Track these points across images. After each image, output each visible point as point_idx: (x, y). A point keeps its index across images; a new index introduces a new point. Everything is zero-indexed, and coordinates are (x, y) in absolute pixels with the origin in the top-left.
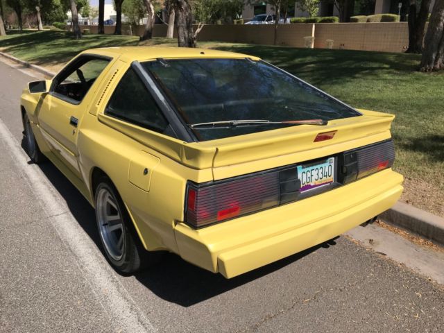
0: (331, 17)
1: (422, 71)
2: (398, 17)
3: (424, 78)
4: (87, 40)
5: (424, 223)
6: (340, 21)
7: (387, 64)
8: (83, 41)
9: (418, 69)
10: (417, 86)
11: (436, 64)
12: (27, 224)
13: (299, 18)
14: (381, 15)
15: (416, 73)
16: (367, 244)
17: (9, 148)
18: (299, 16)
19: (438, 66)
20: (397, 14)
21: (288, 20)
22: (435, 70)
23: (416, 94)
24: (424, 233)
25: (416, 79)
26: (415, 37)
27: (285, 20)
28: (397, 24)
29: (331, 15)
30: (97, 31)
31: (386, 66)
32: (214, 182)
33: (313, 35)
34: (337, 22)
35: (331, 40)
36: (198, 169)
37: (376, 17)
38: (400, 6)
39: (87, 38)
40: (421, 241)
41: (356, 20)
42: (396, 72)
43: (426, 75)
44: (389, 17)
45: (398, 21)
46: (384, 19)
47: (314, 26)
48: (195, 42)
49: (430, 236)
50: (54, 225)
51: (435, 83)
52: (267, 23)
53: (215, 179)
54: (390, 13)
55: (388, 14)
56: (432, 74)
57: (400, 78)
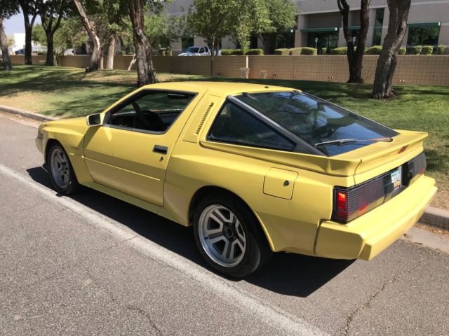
0: (256, 50)
1: (375, 98)
2: (315, 50)
3: (381, 104)
4: (20, 72)
5: (441, 217)
6: (265, 54)
7: (344, 92)
8: (16, 72)
9: (371, 96)
10: (378, 111)
11: (386, 92)
12: (108, 249)
13: (226, 50)
14: (300, 48)
15: (371, 100)
16: (404, 238)
17: (22, 183)
18: (225, 48)
19: (388, 94)
20: (315, 47)
21: (220, 52)
22: (386, 97)
23: (381, 118)
24: (441, 225)
25: (376, 105)
26: (355, 69)
27: (217, 52)
28: (315, 57)
29: (256, 47)
30: (23, 62)
31: (344, 94)
32: (355, 186)
33: (247, 67)
34: (262, 55)
35: (264, 71)
36: (346, 176)
37: (297, 50)
38: (316, 40)
39: (18, 69)
40: (440, 231)
41: (280, 53)
42: (354, 99)
43: (380, 101)
44: (308, 50)
45: (315, 54)
46: (304, 52)
47: (247, 58)
48: (154, 74)
49: (446, 227)
50: (136, 247)
51: (392, 108)
52: (200, 55)
53: (357, 183)
54: (308, 46)
55: (306, 48)
56: (384, 101)
57: (361, 104)
